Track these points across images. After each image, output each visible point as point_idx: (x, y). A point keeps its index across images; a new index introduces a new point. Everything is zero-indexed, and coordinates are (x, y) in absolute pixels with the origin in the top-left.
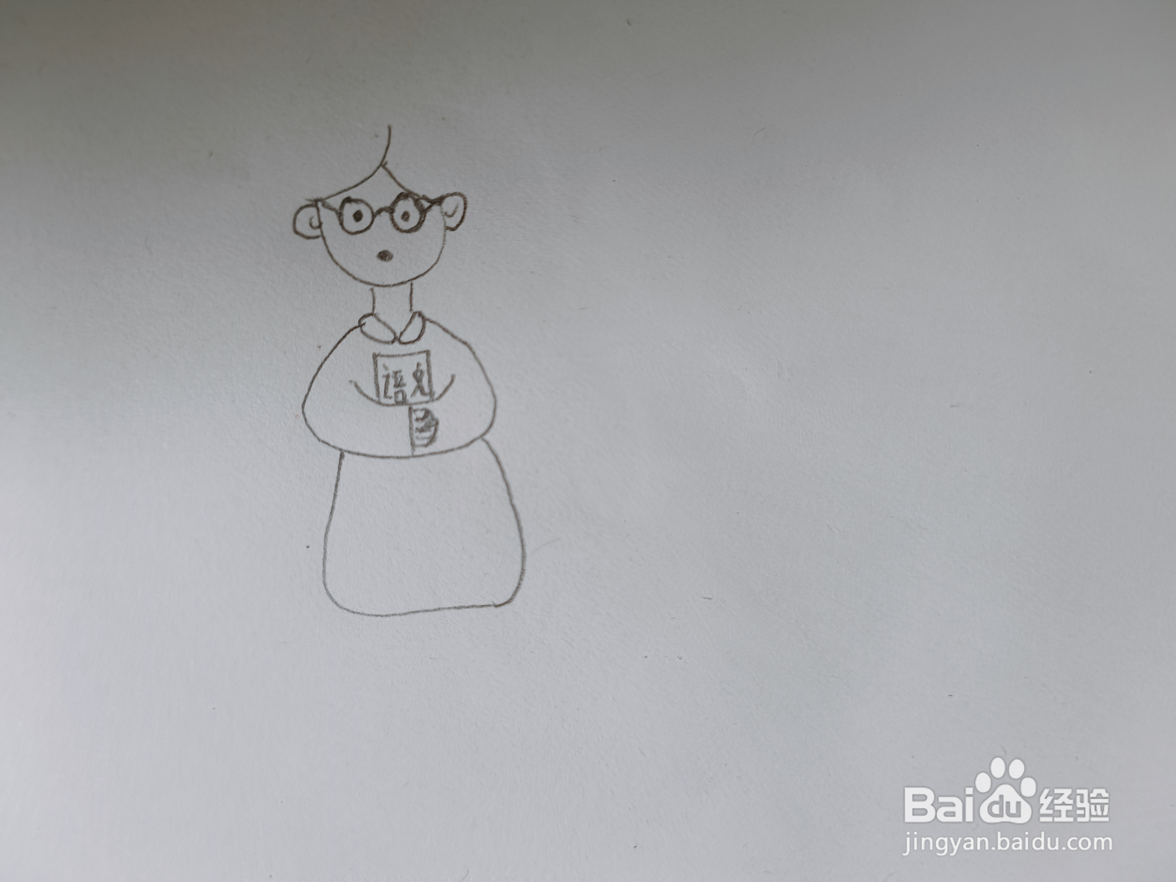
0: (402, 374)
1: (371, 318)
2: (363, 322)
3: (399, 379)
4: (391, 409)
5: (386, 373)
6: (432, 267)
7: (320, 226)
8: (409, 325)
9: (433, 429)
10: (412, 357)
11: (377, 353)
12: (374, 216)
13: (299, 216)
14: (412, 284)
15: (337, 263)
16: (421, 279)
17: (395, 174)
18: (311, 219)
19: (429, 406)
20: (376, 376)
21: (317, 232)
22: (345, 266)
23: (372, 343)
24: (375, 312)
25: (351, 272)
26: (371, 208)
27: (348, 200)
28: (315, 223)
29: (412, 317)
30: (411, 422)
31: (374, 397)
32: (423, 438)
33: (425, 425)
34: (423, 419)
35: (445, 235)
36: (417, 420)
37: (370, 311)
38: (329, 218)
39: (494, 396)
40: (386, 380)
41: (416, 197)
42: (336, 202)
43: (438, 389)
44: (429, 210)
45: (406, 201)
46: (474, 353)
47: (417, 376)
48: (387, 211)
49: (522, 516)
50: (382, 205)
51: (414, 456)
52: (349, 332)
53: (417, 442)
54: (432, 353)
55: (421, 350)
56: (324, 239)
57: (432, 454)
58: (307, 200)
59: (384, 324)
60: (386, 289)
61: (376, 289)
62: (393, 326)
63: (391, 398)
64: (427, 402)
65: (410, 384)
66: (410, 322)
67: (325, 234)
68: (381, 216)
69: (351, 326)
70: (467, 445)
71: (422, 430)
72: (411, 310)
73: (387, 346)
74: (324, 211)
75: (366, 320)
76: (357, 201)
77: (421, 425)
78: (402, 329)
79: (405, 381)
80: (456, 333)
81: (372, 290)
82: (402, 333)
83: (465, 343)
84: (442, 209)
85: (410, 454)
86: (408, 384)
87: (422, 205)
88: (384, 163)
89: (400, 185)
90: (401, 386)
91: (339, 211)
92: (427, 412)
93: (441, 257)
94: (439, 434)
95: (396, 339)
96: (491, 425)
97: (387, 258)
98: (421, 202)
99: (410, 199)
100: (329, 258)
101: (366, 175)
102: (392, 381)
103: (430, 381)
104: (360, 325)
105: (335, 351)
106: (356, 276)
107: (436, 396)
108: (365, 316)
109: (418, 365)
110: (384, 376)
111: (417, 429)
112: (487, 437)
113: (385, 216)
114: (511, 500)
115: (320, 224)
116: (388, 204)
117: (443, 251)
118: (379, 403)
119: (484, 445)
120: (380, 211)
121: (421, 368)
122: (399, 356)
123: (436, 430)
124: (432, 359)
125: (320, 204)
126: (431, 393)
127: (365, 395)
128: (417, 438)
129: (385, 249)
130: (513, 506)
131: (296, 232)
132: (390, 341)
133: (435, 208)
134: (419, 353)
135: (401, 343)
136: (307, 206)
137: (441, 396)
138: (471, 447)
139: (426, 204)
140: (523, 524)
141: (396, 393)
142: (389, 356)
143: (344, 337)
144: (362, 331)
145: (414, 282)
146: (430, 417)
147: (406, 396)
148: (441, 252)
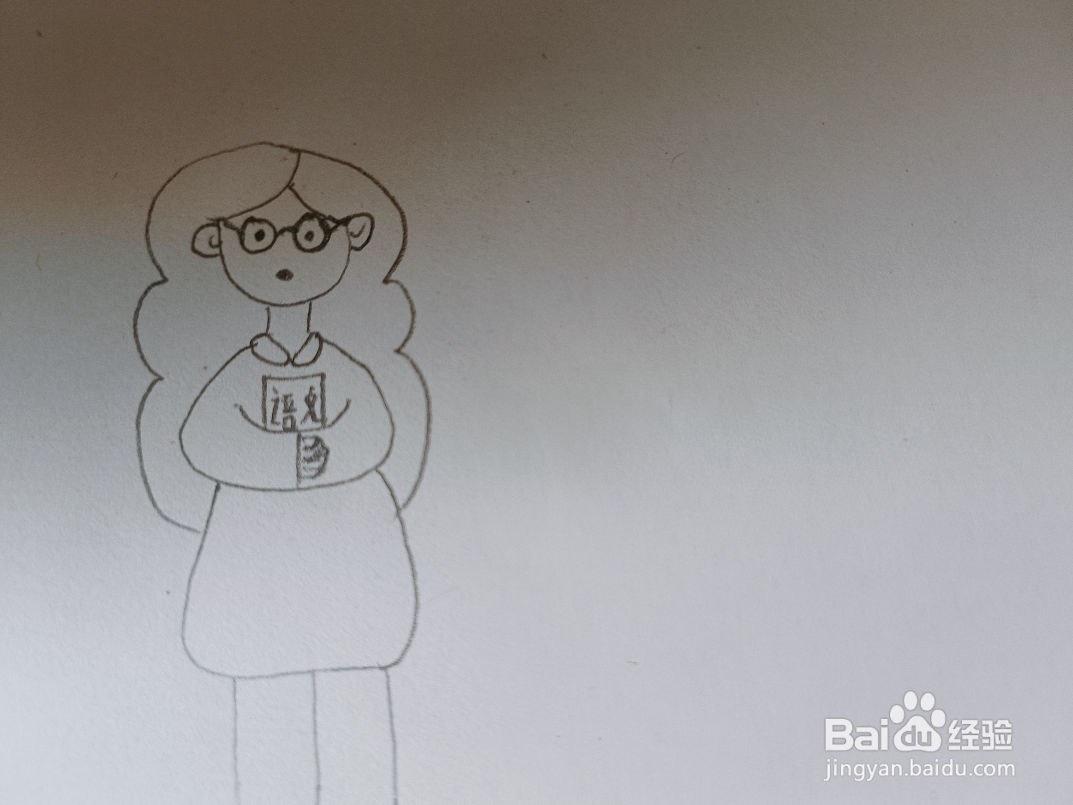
0: (293, 398)
1: (265, 339)
2: (255, 342)
3: (289, 404)
4: (278, 436)
5: (274, 396)
6: (333, 287)
7: (220, 245)
8: (304, 347)
9: (322, 459)
10: (305, 381)
11: (267, 375)
12: (276, 235)
13: (199, 235)
14: (310, 305)
15: (233, 282)
16: (321, 299)
17: (301, 195)
18: (211, 238)
19: (320, 434)
20: (264, 399)
21: (216, 251)
22: (241, 285)
23: (263, 364)
24: (269, 332)
25: (247, 291)
26: (274, 228)
27: (252, 220)
28: (215, 242)
29: (309, 339)
30: (298, 451)
31: (261, 423)
32: (311, 469)
33: (314, 455)
34: (312, 448)
35: (349, 255)
36: (306, 448)
37: (264, 331)
38: (229, 237)
39: (392, 424)
40: (275, 404)
41: (322, 218)
42: (238, 222)
43: (331, 415)
44: (334, 230)
45: (311, 222)
46: (373, 377)
47: (309, 401)
48: (290, 231)
49: (416, 559)
50: (286, 225)
51: (298, 489)
52: (239, 353)
53: (304, 473)
54: (327, 376)
55: (315, 373)
56: (222, 258)
57: (319, 487)
58: (209, 219)
59: (278, 345)
60: (284, 309)
61: (272, 309)
62: (287, 348)
63: (278, 424)
64: (318, 429)
65: (301, 409)
66: (306, 343)
67: (224, 253)
68: (283, 236)
69: (242, 347)
70: (359, 477)
71: (310, 460)
72: (308, 330)
73: (278, 368)
74: (225, 231)
75: (258, 340)
76: (260, 221)
77: (310, 454)
78: (297, 351)
79: (295, 406)
80: (353, 355)
81: (268, 310)
82: (296, 355)
83: (363, 366)
84: (347, 229)
85: (295, 486)
86: (298, 410)
87: (327, 225)
88: (290, 185)
89: (306, 205)
90: (291, 412)
91: (241, 230)
92: (318, 440)
93: (344, 276)
94: (329, 464)
95: (291, 361)
96: (387, 455)
97: (287, 277)
98: (326, 223)
99: (315, 219)
100: (225, 277)
101: (271, 195)
102: (281, 406)
103: (323, 406)
104: (252, 345)
105: (222, 372)
106: (252, 295)
107: (329, 422)
108: (258, 336)
109: (311, 389)
110: (272, 400)
111: (305, 458)
112: (382, 469)
113: (288, 236)
114: (405, 540)
115: (220, 243)
116: (292, 223)
117: (346, 270)
118: (265, 429)
119: (378, 477)
120: (283, 231)
121: (314, 392)
122: (291, 379)
123: (326, 460)
124: (327, 382)
125: (221, 224)
126: (323, 420)
127: (249, 421)
128: (304, 468)
129: (286, 268)
130: (407, 547)
131: (195, 251)
132: (282, 364)
133: (341, 229)
134: (313, 376)
135: (294, 364)
136: (208, 225)
137: (333, 423)
138: (364, 480)
139: (331, 224)
140: (418, 569)
141: (285, 420)
142: (279, 379)
143: (233, 358)
144: (254, 353)
145: (313, 302)
146: (320, 446)
147: (295, 423)
148: (344, 272)
